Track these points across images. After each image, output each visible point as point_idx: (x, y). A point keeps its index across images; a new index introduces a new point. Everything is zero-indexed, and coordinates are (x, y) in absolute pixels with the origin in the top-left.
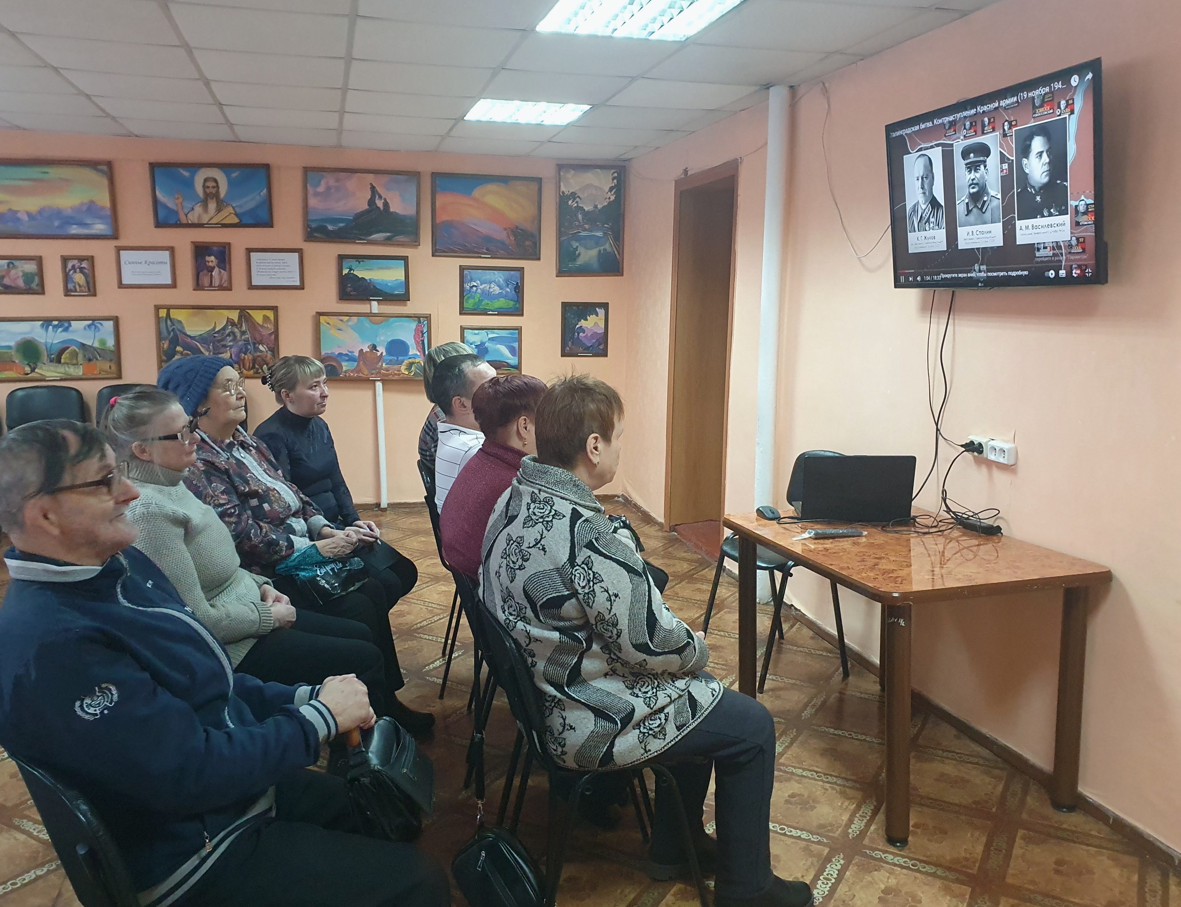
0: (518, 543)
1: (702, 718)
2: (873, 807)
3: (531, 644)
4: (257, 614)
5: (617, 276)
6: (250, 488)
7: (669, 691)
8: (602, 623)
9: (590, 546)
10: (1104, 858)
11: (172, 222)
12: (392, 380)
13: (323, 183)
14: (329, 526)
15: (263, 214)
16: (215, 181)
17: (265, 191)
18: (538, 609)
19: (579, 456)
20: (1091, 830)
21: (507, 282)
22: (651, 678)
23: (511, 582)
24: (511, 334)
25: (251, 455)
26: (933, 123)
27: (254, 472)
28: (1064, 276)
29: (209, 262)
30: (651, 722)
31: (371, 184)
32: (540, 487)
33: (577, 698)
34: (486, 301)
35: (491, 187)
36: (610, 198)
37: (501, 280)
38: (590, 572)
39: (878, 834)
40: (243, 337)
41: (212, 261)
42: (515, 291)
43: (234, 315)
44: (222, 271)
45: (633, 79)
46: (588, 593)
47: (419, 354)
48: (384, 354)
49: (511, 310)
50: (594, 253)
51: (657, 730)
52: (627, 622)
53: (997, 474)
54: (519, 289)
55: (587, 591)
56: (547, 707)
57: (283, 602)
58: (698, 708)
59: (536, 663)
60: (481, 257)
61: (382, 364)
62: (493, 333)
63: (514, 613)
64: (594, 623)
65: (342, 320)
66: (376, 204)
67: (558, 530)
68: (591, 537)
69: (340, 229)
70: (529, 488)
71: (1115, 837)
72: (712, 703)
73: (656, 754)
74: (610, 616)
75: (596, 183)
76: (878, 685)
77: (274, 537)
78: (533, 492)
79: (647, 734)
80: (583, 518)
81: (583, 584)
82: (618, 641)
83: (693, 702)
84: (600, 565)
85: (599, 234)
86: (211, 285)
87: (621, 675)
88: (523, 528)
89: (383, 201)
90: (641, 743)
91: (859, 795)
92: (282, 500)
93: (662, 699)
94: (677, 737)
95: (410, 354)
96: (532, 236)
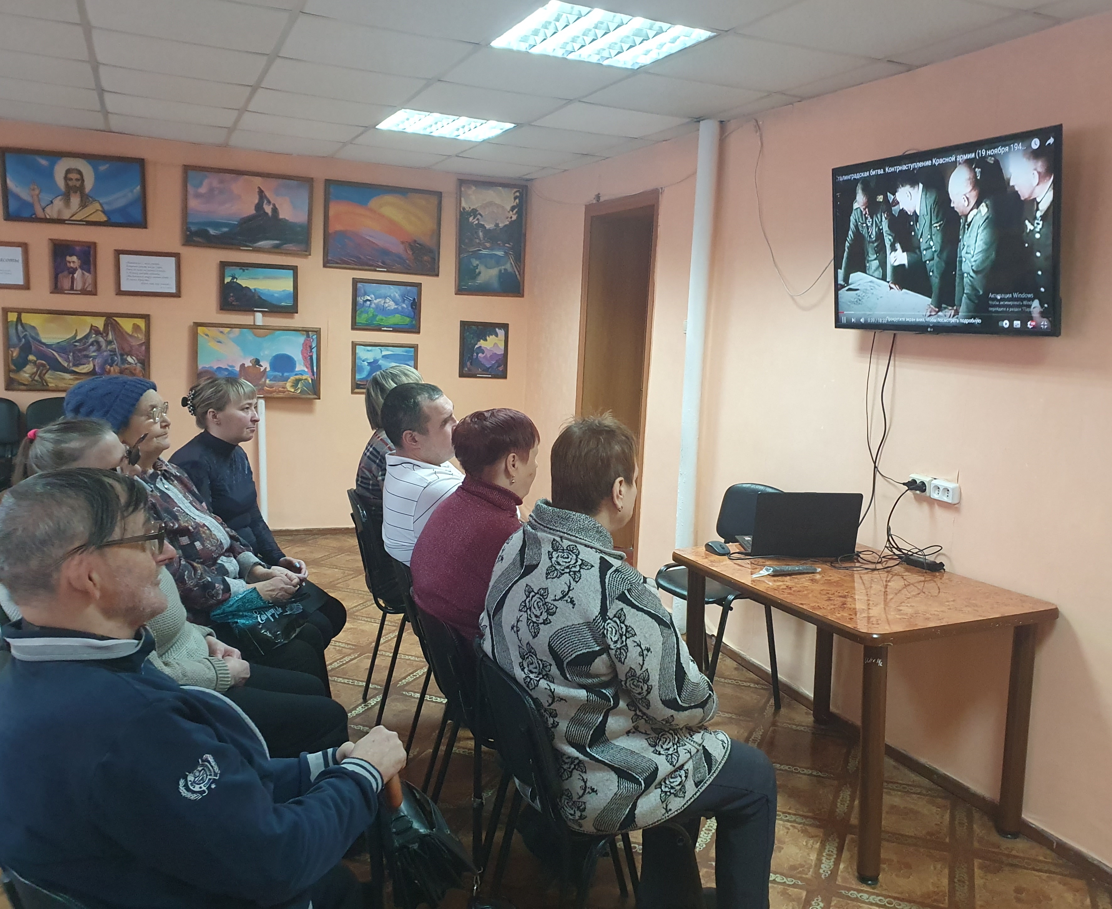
0: (542, 595)
1: (717, 772)
2: (836, 845)
3: (554, 704)
4: (214, 672)
5: (517, 297)
6: (180, 525)
7: (688, 746)
8: (632, 680)
9: (622, 598)
10: (1056, 883)
11: (26, 215)
12: (274, 398)
13: (206, 182)
14: (260, 564)
15: (136, 213)
16: (80, 173)
17: (138, 188)
18: (565, 666)
19: (604, 502)
20: (1037, 856)
21: (404, 298)
22: (672, 734)
23: (534, 637)
24: (406, 352)
25: (174, 486)
26: (884, 171)
27: (180, 505)
28: (1019, 326)
29: (70, 262)
30: (672, 780)
31: (259, 187)
32: (562, 534)
33: (600, 758)
34: (380, 317)
35: (388, 198)
36: (511, 218)
37: (397, 295)
38: (623, 626)
39: (849, 872)
40: (109, 348)
41: (74, 262)
42: (412, 308)
43: (100, 323)
44: (85, 273)
45: (570, 101)
46: (620, 649)
47: (306, 370)
48: (268, 369)
49: (407, 327)
50: (494, 272)
51: (678, 788)
52: (658, 677)
53: (939, 511)
54: (416, 306)
55: (619, 646)
56: (565, 770)
57: (235, 657)
58: (714, 763)
59: (558, 723)
60: (376, 271)
61: (265, 381)
62: (388, 350)
63: (534, 670)
64: (624, 679)
65: (222, 332)
66: (263, 209)
67: (587, 581)
68: (623, 588)
69: (225, 233)
70: (549, 536)
71: (1061, 862)
72: (724, 756)
73: (676, 813)
74: (641, 672)
75: (498, 201)
76: (812, 716)
77: (210, 579)
78: (554, 540)
79: (668, 793)
80: (613, 569)
81: (615, 639)
82: (647, 697)
83: (708, 756)
84: (633, 618)
85: (501, 253)
86: (72, 288)
87: (644, 732)
88: (547, 579)
89: (271, 206)
90: (663, 802)
91: (820, 832)
92: (213, 536)
93: (683, 756)
94: (695, 794)
95: (297, 369)
96: (430, 251)
